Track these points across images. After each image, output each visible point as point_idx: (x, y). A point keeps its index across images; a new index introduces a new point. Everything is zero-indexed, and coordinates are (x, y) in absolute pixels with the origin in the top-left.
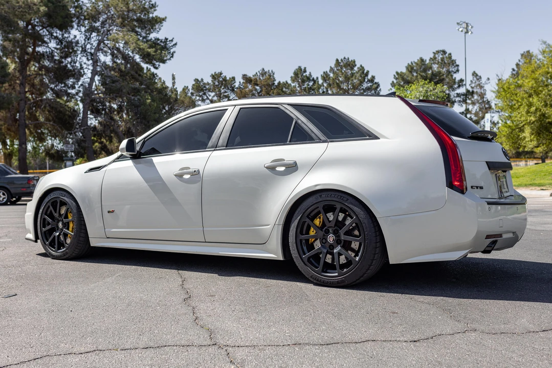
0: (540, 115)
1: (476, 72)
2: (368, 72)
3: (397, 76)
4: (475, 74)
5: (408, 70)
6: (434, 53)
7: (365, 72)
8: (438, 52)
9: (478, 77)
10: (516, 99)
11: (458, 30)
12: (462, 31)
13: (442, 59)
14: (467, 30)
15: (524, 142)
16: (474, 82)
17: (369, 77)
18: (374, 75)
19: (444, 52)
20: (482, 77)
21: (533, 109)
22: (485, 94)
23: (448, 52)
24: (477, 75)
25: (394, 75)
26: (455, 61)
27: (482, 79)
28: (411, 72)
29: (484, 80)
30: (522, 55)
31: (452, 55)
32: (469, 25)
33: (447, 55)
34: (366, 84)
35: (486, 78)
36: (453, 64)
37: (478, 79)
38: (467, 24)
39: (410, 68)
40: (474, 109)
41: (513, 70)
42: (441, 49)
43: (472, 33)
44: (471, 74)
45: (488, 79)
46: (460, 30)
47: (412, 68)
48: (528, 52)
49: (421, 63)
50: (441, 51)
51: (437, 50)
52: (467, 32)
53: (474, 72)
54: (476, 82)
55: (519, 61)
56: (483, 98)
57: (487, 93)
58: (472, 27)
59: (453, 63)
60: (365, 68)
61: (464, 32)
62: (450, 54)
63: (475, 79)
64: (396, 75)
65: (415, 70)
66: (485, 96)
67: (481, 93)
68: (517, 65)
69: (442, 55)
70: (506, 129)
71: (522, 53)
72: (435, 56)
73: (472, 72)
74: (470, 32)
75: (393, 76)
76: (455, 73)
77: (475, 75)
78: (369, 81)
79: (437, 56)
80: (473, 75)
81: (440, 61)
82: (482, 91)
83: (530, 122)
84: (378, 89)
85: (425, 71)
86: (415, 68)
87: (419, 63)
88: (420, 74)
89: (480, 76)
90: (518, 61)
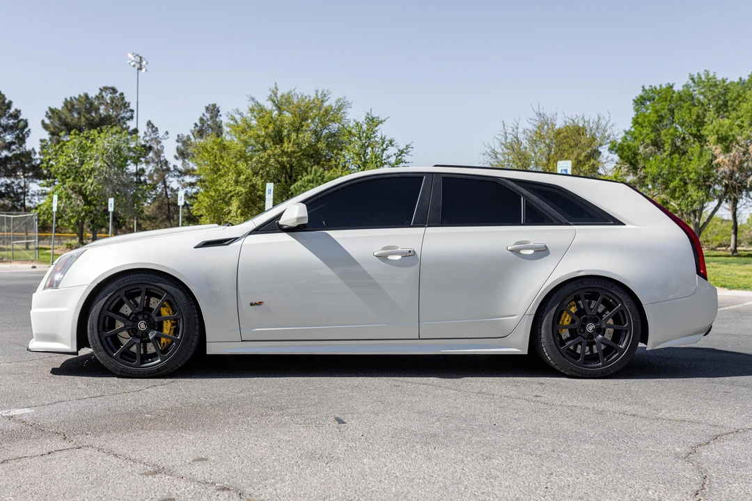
0: (250, 186)
1: (152, 122)
2: (10, 103)
3: (50, 114)
4: (149, 124)
5: (67, 107)
6: (100, 89)
7: (7, 101)
8: (106, 89)
9: (154, 129)
10: (223, 163)
11: (130, 63)
12: (134, 66)
13: (112, 99)
14: (141, 66)
15: (229, 217)
16: (148, 134)
17: (12, 111)
18: (19, 109)
19: (114, 90)
20: (159, 129)
21: (242, 178)
22: (162, 152)
23: (120, 91)
24: (153, 126)
25: (47, 112)
26: (129, 103)
27: (159, 132)
28: (70, 111)
29: (161, 133)
30: (207, 109)
31: (125, 95)
32: (143, 59)
33: (118, 94)
34: (6, 120)
35: (164, 132)
36: (126, 108)
37: (153, 132)
38: (141, 58)
39: (69, 105)
40: (149, 169)
41: (196, 125)
42: (110, 85)
43: (146, 70)
44: (146, 124)
45: (167, 133)
46: (132, 64)
47: (73, 106)
48: (214, 105)
49: (85, 100)
50: (109, 88)
51: (105, 86)
52: (140, 69)
53: (150, 121)
54: (150, 135)
55: (204, 115)
56: (160, 157)
57: (164, 150)
58: (147, 63)
59: (125, 105)
60: (6, 96)
61: (136, 68)
62: (122, 94)
63: (150, 130)
64: (49, 112)
65: (76, 109)
66: (162, 155)
67: (158, 149)
68: (201, 119)
69: (111, 93)
70: (207, 200)
71: (207, 105)
72: (100, 94)
73: (147, 121)
74: (144, 70)
75: (45, 114)
76: (128, 119)
77: (151, 125)
78: (12, 116)
79: (104, 94)
80: (148, 125)
81: (109, 101)
82: (159, 147)
83: (238, 193)
84: (26, 130)
85: (89, 111)
86: (76, 107)
87: (83, 100)
88: (84, 116)
89: (157, 128)
90: (202, 115)
